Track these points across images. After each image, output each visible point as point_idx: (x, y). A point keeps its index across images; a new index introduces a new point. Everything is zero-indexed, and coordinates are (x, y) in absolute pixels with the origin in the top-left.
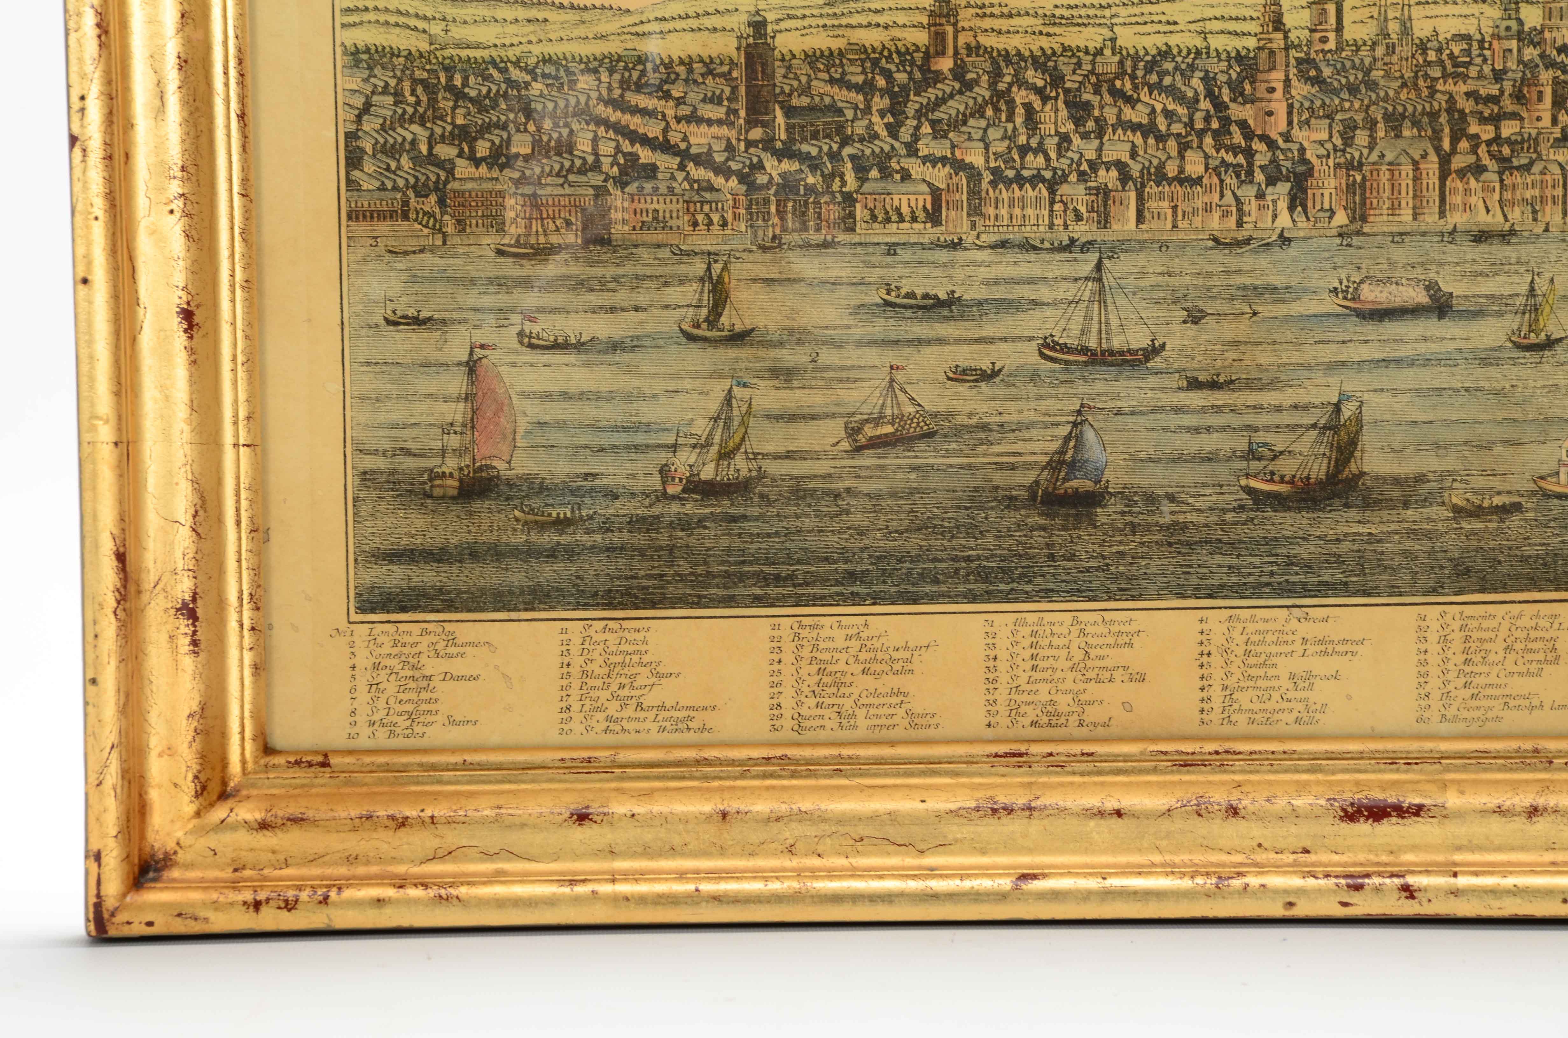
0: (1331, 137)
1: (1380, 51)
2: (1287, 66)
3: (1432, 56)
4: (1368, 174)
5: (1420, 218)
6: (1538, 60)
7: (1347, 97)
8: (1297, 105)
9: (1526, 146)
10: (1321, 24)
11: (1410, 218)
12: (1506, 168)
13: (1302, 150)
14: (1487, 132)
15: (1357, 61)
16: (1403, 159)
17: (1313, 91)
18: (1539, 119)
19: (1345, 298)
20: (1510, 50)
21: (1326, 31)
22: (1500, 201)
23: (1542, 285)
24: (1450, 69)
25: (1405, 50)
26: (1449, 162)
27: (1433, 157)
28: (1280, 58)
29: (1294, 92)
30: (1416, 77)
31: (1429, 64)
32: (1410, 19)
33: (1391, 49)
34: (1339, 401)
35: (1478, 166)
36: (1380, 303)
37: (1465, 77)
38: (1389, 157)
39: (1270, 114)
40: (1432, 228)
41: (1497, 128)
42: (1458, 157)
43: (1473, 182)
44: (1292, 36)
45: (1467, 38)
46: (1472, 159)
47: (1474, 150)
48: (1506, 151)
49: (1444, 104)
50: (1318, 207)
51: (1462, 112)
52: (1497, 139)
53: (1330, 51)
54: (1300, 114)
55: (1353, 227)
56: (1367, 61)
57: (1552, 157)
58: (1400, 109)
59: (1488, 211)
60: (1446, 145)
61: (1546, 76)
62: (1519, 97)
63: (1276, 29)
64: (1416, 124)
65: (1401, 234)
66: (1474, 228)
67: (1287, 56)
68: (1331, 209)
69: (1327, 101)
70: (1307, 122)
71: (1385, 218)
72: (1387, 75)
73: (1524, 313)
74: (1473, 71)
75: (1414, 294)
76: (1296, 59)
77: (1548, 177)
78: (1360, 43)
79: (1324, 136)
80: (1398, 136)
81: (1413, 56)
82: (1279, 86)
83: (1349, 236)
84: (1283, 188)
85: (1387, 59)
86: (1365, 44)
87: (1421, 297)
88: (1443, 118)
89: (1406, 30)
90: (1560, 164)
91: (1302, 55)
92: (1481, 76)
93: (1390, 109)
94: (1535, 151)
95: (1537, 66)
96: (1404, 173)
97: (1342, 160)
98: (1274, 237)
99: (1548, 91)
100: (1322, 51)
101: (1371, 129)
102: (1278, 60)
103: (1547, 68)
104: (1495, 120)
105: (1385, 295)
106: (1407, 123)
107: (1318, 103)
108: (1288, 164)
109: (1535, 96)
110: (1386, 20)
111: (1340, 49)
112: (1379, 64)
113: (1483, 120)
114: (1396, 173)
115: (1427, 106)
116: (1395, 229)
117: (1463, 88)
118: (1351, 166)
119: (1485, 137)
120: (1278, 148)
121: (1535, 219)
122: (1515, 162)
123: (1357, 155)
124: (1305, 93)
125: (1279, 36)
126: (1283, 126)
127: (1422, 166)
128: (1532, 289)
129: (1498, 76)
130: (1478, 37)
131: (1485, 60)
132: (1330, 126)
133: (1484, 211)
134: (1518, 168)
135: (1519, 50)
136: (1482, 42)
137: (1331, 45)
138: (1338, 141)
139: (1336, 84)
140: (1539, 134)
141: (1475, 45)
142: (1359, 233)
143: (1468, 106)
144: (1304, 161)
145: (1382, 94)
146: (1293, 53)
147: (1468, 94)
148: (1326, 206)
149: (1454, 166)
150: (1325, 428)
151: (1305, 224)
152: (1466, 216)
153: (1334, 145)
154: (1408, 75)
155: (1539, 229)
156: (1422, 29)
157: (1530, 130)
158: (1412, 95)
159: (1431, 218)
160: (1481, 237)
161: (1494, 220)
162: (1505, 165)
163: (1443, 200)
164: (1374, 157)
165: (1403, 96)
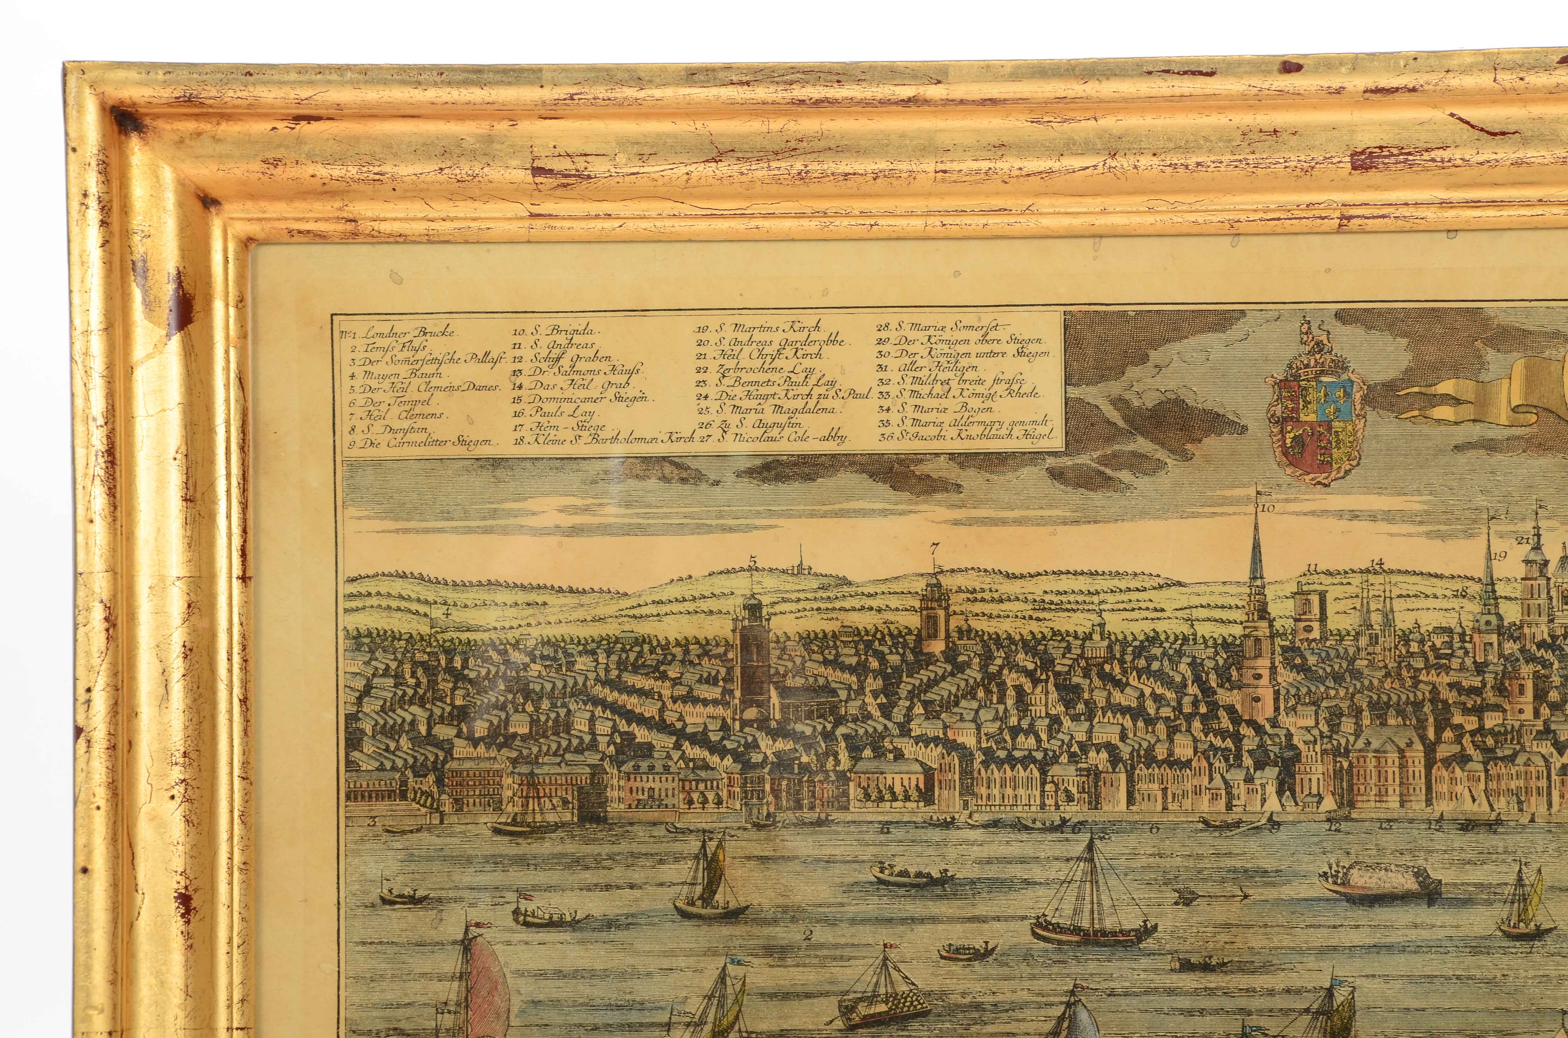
0: (1317, 723)
1: (1363, 641)
2: (1273, 653)
3: (1414, 647)
4: (1355, 760)
5: (1408, 805)
6: (1518, 654)
7: (1332, 684)
8: (1283, 692)
9: (1509, 737)
10: (1305, 613)
11: (1398, 805)
12: (1491, 759)
13: (1289, 736)
14: (1471, 723)
15: (1342, 651)
16: (1389, 747)
17: (1299, 678)
18: (1521, 711)
19: (1335, 883)
20: (1491, 644)
21: (1310, 620)
22: (1486, 791)
23: (1530, 876)
24: (1432, 660)
25: (1388, 641)
26: (1434, 751)
27: (1418, 746)
28: (1266, 645)
29: (1280, 679)
30: (1399, 667)
31: (1412, 655)
32: (1392, 611)
33: (1374, 640)
34: (1332, 986)
35: (1463, 756)
36: (1370, 888)
37: (1448, 669)
38: (1375, 744)
39: (1257, 700)
40: (1418, 816)
41: (1481, 719)
42: (1443, 746)
43: (1458, 772)
44: (1277, 624)
45: (1448, 631)
46: (1456, 748)
47: (1459, 740)
48: (1490, 741)
49: (1427, 694)
50: (1306, 792)
51: (1445, 702)
52: (1481, 730)
53: (1314, 640)
54: (1286, 701)
55: (1341, 813)
56: (1351, 651)
57: (1535, 749)
58: (1385, 698)
59: (1474, 800)
60: (1431, 734)
61: (1526, 670)
62: (1501, 689)
63: (1261, 618)
64: (1400, 713)
65: (1389, 821)
66: (1461, 816)
67: (1273, 644)
68: (1319, 794)
69: (1313, 689)
70: (1294, 709)
71: (1373, 804)
72: (1371, 664)
73: (1513, 903)
74: (1455, 663)
75: (1403, 881)
76: (1282, 647)
77: (1532, 769)
78: (1344, 633)
79: (1311, 722)
80: (1384, 724)
81: (1396, 647)
82: (1266, 673)
83: (1338, 821)
84: (1271, 773)
85: (1370, 649)
86: (1348, 634)
87: (1411, 884)
88: (1427, 708)
89: (1388, 621)
90: (1543, 756)
91: (1288, 643)
92: (1462, 668)
93: (1375, 697)
94: (1519, 743)
95: (1518, 660)
96: (1390, 761)
97: (1329, 746)
98: (1264, 821)
99: (1529, 685)
100: (1307, 639)
101: (1356, 717)
102: (1264, 648)
103: (1527, 662)
104: (1479, 711)
105: (1374, 880)
106: (1392, 712)
107: (1304, 690)
108: (1276, 749)
109: (1516, 690)
110: (1368, 611)
111: (1324, 638)
112: (1363, 654)
113: (1466, 711)
114: (1383, 760)
115: (1411, 696)
116: (1383, 816)
117: (1447, 680)
118: (1337, 752)
119: (1469, 727)
120: (1266, 733)
121: (1521, 810)
122: (1500, 753)
123: (1343, 742)
124: (1291, 680)
125: (1264, 624)
126: (1270, 712)
127: (1407, 754)
128: (1520, 879)
129: (1480, 668)
130: (1459, 630)
131: (1466, 653)
132: (1316, 713)
133: (1470, 800)
134: (1502, 759)
135: (1499, 644)
136: (1463, 635)
137: (1316, 634)
138: (1325, 729)
139: (1321, 672)
140: (1521, 726)
141: (1456, 637)
142: (1347, 819)
143: (1451, 696)
144: (1292, 747)
145: (1366, 683)
146: (1278, 641)
147: (1451, 685)
148: (1314, 791)
149: (1439, 755)
150: (1318, 1013)
151: (1294, 809)
152: (1452, 805)
153: (1321, 732)
154: (1392, 665)
155: (1525, 820)
156: (1403, 621)
157: (1512, 722)
158: (1396, 685)
159: (1418, 806)
160: (1468, 825)
161: (1480, 809)
162: (1489, 756)
163: (1429, 788)
164: (1360, 744)
165: (1387, 685)
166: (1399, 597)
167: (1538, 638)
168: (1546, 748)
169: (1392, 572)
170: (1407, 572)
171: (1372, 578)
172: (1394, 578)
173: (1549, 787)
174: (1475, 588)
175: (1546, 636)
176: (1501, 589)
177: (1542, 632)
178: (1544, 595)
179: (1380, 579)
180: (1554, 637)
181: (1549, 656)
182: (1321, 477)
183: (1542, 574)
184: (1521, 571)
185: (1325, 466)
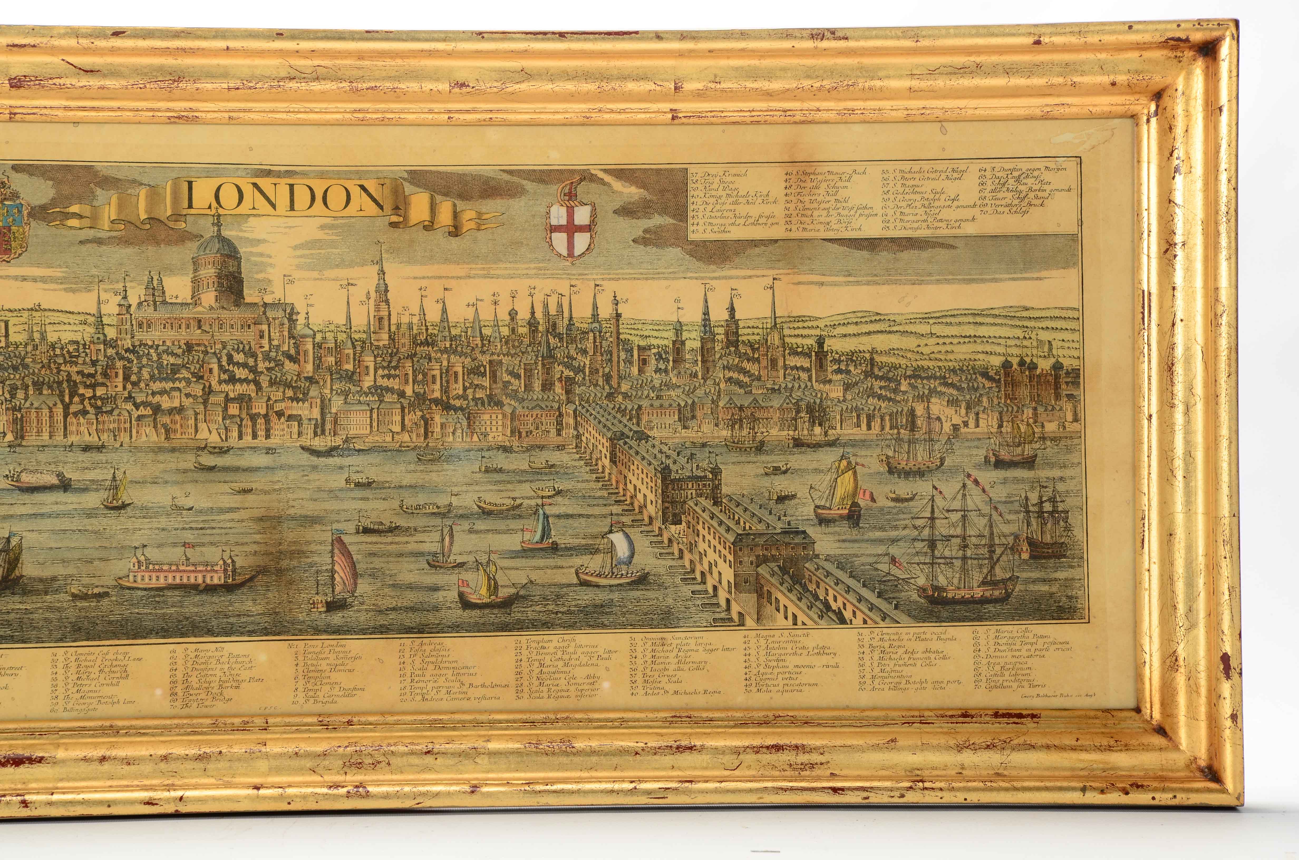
1: (29, 348)
3: (58, 351)
4: (24, 414)
5: (54, 438)
6: (114, 355)
7: (12, 372)
9: (109, 400)
11: (48, 438)
14: (89, 393)
15: (17, 354)
16: (43, 406)
18: (116, 387)
19: (12, 480)
20: (100, 350)
22: (96, 429)
23: (119, 475)
24: (68, 358)
25: (43, 348)
26: (68, 408)
27: (60, 405)
30: (50, 362)
31: (57, 356)
32: (45, 331)
33: (35, 347)
34: (9, 536)
35: (84, 411)
36: (32, 483)
37: (76, 363)
38: (36, 404)
40: (59, 443)
41: (94, 391)
42: (73, 405)
43: (82, 420)
45: (77, 343)
46: (81, 407)
47: (82, 402)
48: (99, 403)
49: (65, 377)
51: (75, 382)
52: (94, 397)
55: (16, 442)
56: (23, 353)
57: (123, 407)
58: (41, 379)
59: (90, 435)
60: (67, 399)
61: (119, 364)
62: (105, 375)
64: (50, 387)
65: (43, 446)
66: (83, 444)
71: (34, 437)
72: (34, 361)
73: (110, 490)
74: (80, 360)
75: (50, 479)
77: (122, 417)
78: (19, 343)
80: (41, 394)
81: (48, 351)
83: (14, 447)
85: (33, 353)
86: (21, 344)
87: (55, 481)
88: (65, 385)
89: (43, 338)
90: (128, 411)
92: (84, 363)
93: (36, 379)
94: (115, 403)
95: (114, 359)
96: (44, 414)
97: (10, 406)
99: (121, 372)
101: (25, 390)
103: (120, 360)
104: (93, 386)
105: (34, 479)
106: (45, 387)
109: (114, 375)
110: (32, 332)
111: (7, 346)
112: (29, 355)
113: (86, 386)
114: (40, 414)
115: (56, 378)
116: (39, 444)
117: (76, 369)
118: (14, 409)
119: (87, 395)
121: (115, 440)
122: (104, 409)
123: (18, 403)
127: (54, 410)
128: (114, 477)
129: (94, 363)
130: (83, 342)
131: (87, 355)
133: (88, 435)
134: (106, 412)
135: (105, 350)
136: (85, 345)
138: (8, 396)
140: (116, 394)
141: (81, 347)
142: (20, 445)
143: (78, 379)
147: (78, 373)
149: (71, 410)
152: (78, 437)
153: (5, 398)
154: (45, 361)
155: (117, 445)
156: (52, 337)
157: (111, 392)
158: (48, 373)
159: (59, 438)
160: (87, 448)
161: (93, 440)
162: (99, 411)
163: (65, 428)
164: (28, 404)
165: (43, 372)
166: (50, 323)
167: (126, 347)
168: (129, 406)
169: (45, 310)
170: (54, 310)
171: (34, 314)
172: (47, 314)
173: (131, 427)
174: (91, 319)
175: (130, 346)
176: (106, 320)
177: (128, 344)
178: (129, 324)
179: (38, 314)
180: (134, 346)
181: (131, 356)
182: (5, 257)
183: (128, 312)
184: (116, 310)
185: (8, 251)
